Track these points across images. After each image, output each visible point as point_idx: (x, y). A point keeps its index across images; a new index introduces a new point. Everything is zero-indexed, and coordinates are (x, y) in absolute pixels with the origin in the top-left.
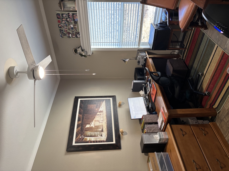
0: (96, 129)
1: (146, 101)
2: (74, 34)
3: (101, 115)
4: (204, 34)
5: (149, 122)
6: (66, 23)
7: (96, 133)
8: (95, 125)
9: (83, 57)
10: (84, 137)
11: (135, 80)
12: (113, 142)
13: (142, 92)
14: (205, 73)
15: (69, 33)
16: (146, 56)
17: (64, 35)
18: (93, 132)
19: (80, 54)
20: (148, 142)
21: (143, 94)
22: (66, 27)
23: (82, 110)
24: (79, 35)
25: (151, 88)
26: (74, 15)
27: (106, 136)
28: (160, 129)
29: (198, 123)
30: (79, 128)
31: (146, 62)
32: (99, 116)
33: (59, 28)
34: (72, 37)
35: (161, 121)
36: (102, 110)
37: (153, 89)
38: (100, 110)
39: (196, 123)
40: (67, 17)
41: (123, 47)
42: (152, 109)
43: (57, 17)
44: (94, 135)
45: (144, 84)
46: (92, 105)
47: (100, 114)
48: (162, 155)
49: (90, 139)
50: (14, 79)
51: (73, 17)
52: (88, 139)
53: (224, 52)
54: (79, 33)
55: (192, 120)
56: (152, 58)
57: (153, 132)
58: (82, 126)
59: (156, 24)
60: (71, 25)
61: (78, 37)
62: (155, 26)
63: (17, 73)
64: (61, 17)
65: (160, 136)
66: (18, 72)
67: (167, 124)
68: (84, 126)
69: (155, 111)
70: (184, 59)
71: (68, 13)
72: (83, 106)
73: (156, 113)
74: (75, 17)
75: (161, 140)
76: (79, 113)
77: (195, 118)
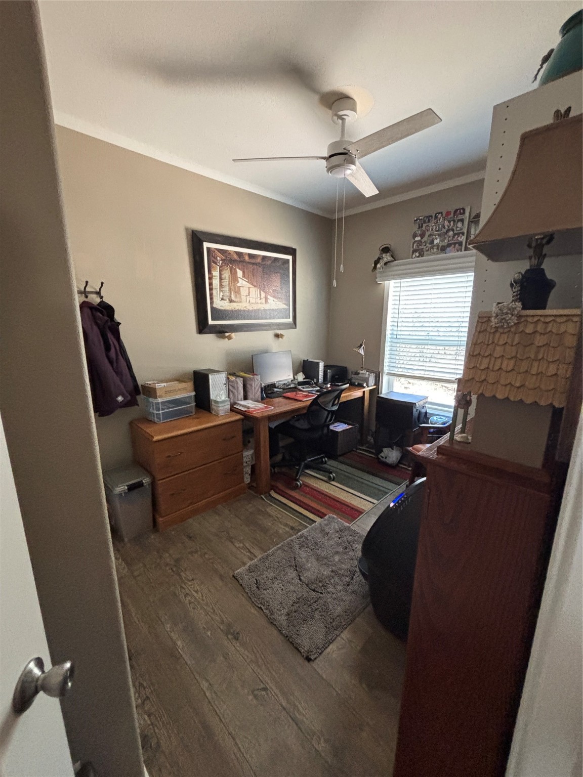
0: (235, 289)
1: (284, 384)
2: (421, 245)
3: (261, 299)
4: (399, 485)
5: (248, 386)
6: (444, 228)
7: (227, 289)
8: (241, 288)
9: (373, 265)
10: (218, 266)
11: (324, 366)
12: (212, 319)
13: (301, 377)
14: (333, 483)
15: (422, 236)
16: (368, 387)
17: (419, 225)
18: (229, 284)
19: (379, 259)
20: (212, 381)
21: (297, 380)
22: (436, 228)
23: (269, 262)
24: (418, 257)
25: (309, 392)
26: (460, 245)
27: (222, 308)
28: (235, 403)
29: (246, 466)
30: (236, 257)
31: (356, 385)
32: (259, 296)
33: (435, 215)
34: (414, 243)
35: (249, 405)
36: (269, 301)
37: (306, 396)
38: (270, 298)
39: (246, 463)
40: (457, 230)
41: (387, 344)
42: (269, 392)
43: (458, 210)
44: (223, 284)
45: (315, 381)
46: (279, 281)
47: (262, 297)
48: (190, 404)
49: (215, 276)
50: (331, 112)
51: (455, 244)
52: (216, 273)
53: (363, 513)
54: (421, 255)
55: (250, 457)
56: (363, 398)
57: (230, 392)
58: (240, 262)
59: (427, 405)
60: (439, 239)
61: (412, 255)
62: (422, 403)
63: (341, 118)
64: (458, 218)
65: (223, 402)
66: (343, 119)
67: (242, 415)
68: (240, 267)
69: (267, 397)
70: (358, 451)
71: (463, 234)
72: (278, 264)
73: (262, 399)
74: (454, 247)
75: (215, 403)
76: (264, 258)
77: (254, 463)
